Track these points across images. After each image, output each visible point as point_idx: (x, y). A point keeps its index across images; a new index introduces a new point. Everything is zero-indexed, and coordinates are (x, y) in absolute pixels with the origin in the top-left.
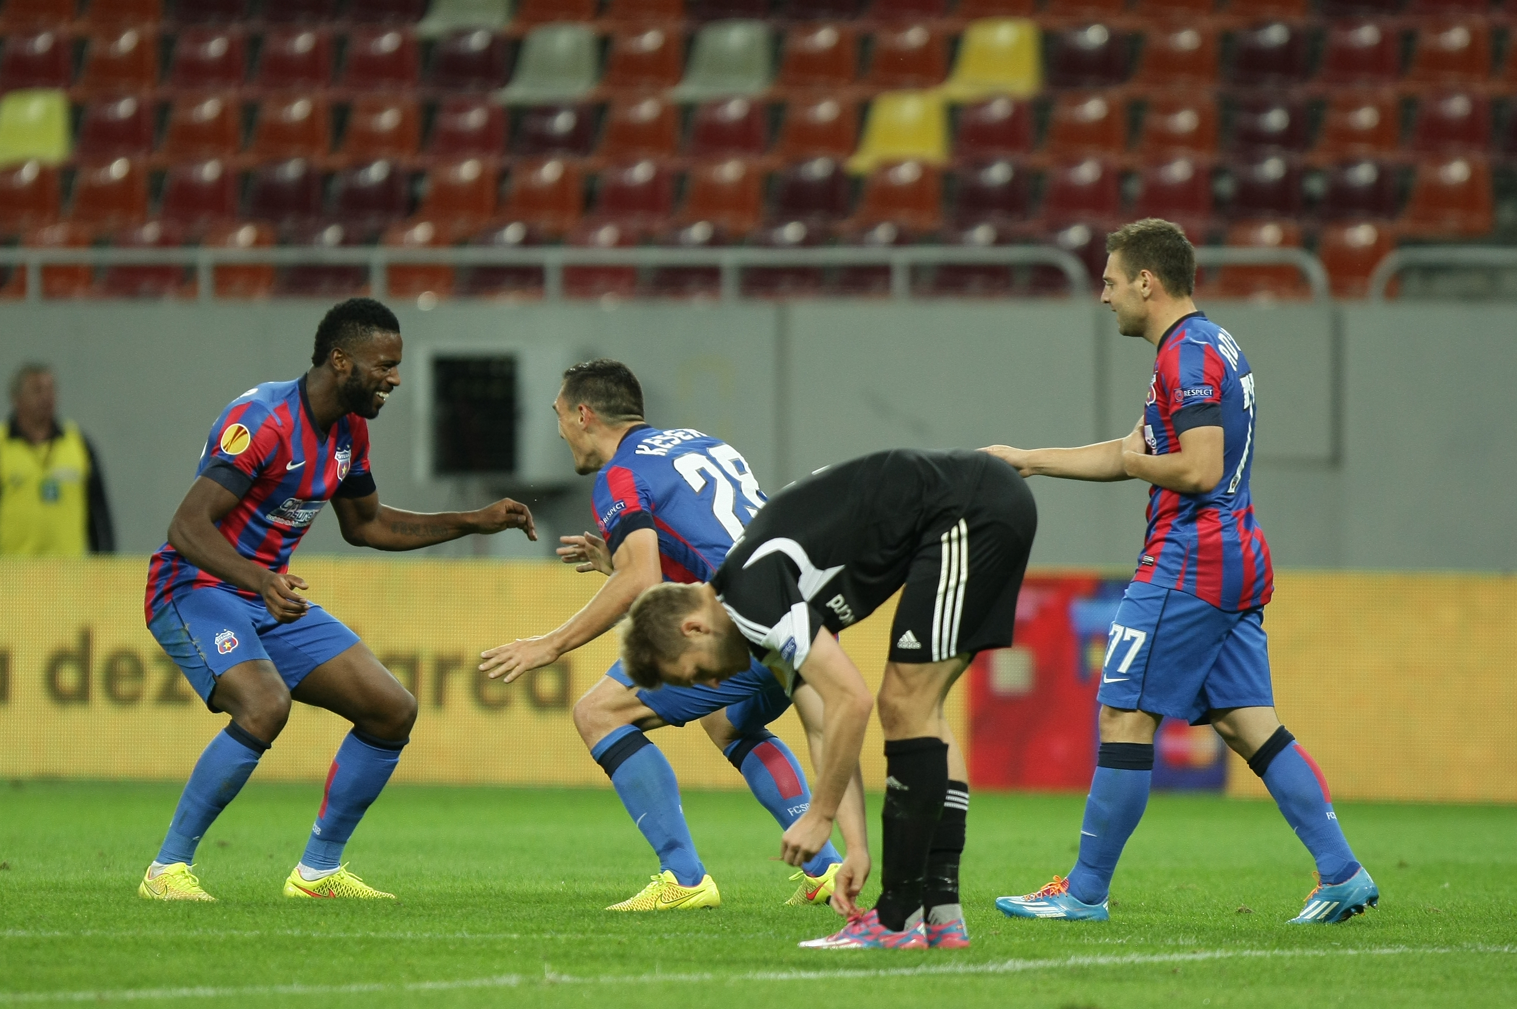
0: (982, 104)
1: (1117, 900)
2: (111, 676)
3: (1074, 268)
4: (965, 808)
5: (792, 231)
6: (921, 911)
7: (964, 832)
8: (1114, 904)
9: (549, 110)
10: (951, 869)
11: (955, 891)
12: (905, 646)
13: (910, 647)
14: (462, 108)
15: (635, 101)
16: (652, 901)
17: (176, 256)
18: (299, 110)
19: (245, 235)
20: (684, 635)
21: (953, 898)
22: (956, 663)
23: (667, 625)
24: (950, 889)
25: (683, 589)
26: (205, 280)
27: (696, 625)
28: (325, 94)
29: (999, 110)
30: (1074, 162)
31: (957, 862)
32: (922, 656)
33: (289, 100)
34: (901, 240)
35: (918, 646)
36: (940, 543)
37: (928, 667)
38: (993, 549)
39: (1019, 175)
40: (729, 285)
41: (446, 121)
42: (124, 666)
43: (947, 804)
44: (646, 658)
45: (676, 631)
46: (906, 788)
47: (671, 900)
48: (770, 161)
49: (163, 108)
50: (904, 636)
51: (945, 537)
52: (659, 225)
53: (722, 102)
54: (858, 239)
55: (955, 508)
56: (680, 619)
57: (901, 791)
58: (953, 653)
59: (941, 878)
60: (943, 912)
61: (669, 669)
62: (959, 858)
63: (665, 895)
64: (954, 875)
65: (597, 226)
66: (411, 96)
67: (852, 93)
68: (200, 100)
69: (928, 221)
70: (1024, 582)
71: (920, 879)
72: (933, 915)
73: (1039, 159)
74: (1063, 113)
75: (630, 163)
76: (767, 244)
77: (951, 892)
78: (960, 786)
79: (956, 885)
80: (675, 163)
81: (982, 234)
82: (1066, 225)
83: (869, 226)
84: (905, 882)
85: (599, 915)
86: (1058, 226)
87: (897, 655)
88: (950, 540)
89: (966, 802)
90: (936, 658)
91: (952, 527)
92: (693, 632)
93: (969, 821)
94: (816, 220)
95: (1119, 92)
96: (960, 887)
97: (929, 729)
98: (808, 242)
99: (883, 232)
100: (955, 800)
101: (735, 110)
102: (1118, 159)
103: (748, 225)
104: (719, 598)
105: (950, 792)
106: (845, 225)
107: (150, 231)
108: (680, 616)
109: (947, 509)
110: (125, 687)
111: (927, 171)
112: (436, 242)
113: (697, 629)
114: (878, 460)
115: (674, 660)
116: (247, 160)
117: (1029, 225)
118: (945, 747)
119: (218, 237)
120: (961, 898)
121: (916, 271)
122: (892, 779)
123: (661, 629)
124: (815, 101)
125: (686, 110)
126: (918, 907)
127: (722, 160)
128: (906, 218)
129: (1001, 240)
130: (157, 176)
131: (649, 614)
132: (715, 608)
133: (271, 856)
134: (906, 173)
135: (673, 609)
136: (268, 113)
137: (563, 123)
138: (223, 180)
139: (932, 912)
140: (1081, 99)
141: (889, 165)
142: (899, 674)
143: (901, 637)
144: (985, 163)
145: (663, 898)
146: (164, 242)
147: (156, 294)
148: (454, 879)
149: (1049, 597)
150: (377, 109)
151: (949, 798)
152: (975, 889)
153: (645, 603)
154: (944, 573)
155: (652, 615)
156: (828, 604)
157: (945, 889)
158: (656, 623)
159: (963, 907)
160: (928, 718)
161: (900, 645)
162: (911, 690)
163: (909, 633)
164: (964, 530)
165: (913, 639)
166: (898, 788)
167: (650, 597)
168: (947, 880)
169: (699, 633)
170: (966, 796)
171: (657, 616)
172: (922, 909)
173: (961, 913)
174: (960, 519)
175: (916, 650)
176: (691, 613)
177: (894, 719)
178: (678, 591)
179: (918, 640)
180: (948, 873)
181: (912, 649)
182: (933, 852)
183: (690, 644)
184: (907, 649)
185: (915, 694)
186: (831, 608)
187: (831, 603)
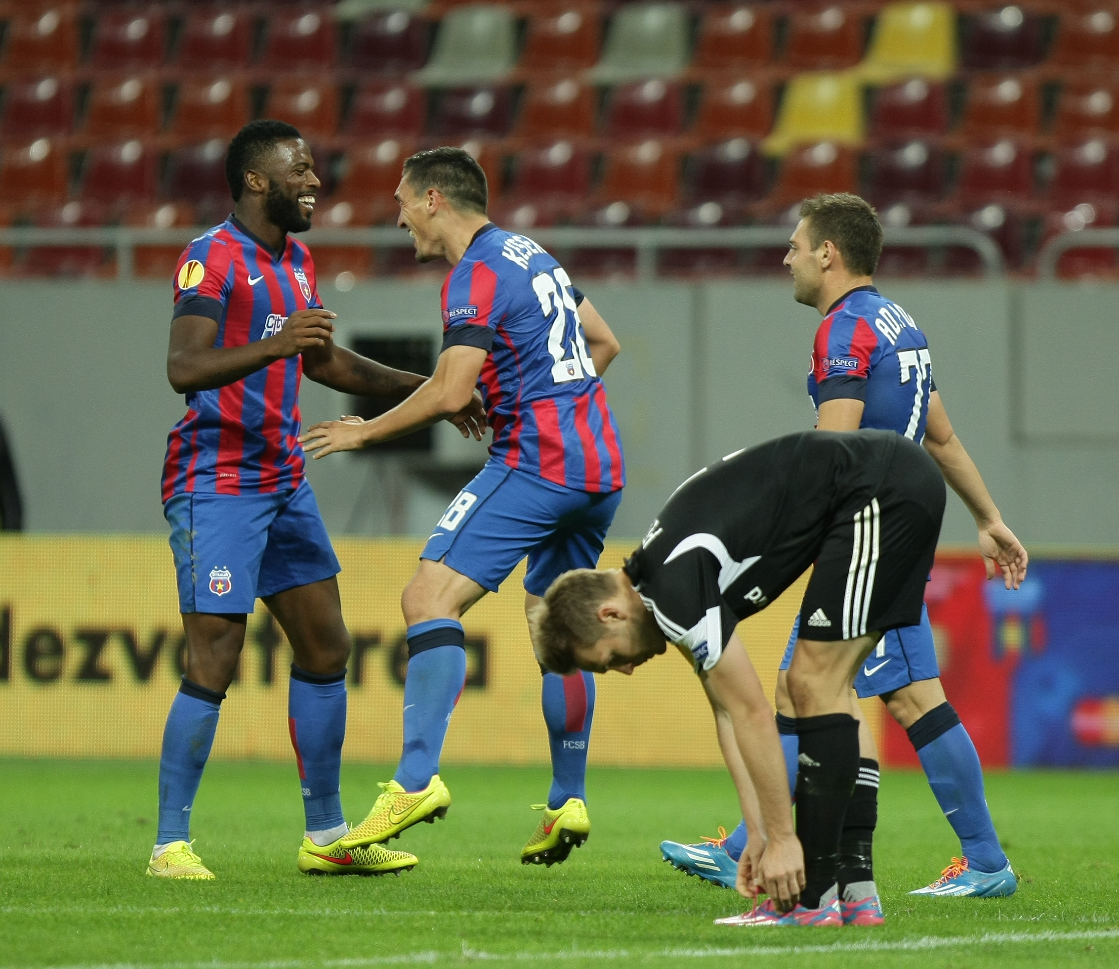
0: (897, 85)
1: (1031, 877)
2: (31, 654)
3: (988, 249)
4: (877, 786)
5: (708, 212)
6: (835, 888)
7: (876, 809)
8: (1028, 882)
9: (466, 92)
10: (865, 846)
11: (868, 868)
12: (816, 624)
13: (821, 624)
14: (380, 89)
15: (552, 82)
16: (385, 816)
17: (96, 236)
18: (218, 91)
19: (164, 216)
20: (601, 622)
21: (867, 876)
22: (866, 641)
23: (583, 611)
24: (864, 866)
25: (598, 575)
26: (124, 261)
27: (613, 611)
28: (244, 76)
29: (914, 92)
30: (988, 143)
32: (833, 634)
33: (208, 81)
35: (828, 624)
36: (853, 522)
37: (837, 644)
38: (904, 529)
39: (934, 157)
40: (646, 265)
41: (364, 102)
42: (44, 645)
43: (858, 782)
44: (562, 644)
45: (594, 617)
46: (818, 764)
47: (403, 810)
48: (686, 142)
49: (83, 90)
50: (815, 614)
51: (857, 516)
52: (575, 205)
53: (638, 84)
55: (868, 487)
56: (597, 605)
57: (813, 767)
58: (863, 631)
59: (854, 855)
60: (858, 890)
61: (585, 654)
62: (871, 835)
63: (396, 806)
64: (868, 852)
65: (515, 206)
66: (329, 77)
67: (768, 74)
68: (118, 82)
70: (935, 561)
71: (834, 855)
72: (848, 892)
73: (954, 140)
74: (977, 94)
75: (547, 144)
76: (683, 224)
77: (865, 869)
78: (871, 764)
79: (869, 862)
80: (592, 144)
81: (897, 214)
82: (979, 205)
83: (783, 207)
84: (820, 858)
85: (516, 892)
86: (973, 206)
88: (862, 520)
89: (878, 780)
90: (846, 636)
91: (865, 506)
92: (610, 618)
93: (880, 797)
94: (733, 201)
95: (1034, 74)
96: (874, 864)
97: (840, 706)
98: (724, 223)
100: (866, 778)
101: (651, 92)
102: (1033, 140)
103: (664, 205)
104: (636, 589)
105: (861, 769)
106: (760, 206)
107: (71, 212)
108: (597, 602)
109: (860, 489)
110: (44, 665)
111: (843, 152)
112: (354, 222)
113: (614, 615)
114: (790, 442)
115: (590, 645)
116: (168, 140)
117: (945, 206)
118: (857, 723)
119: (139, 217)
120: (875, 876)
122: (804, 755)
123: (578, 615)
124: (730, 82)
125: (603, 92)
126: (832, 884)
127: (637, 141)
129: (916, 221)
130: (77, 159)
131: (565, 600)
132: (631, 595)
134: (822, 155)
135: (589, 596)
136: (188, 95)
137: (480, 104)
138: (142, 163)
139: (846, 889)
140: (994, 81)
141: (805, 146)
142: (809, 653)
144: (899, 145)
145: (395, 811)
146: (84, 222)
147: (76, 274)
149: (963, 577)
150: (295, 90)
151: (860, 775)
152: (888, 867)
153: (561, 589)
154: (856, 551)
155: (569, 601)
156: (746, 597)
157: (859, 866)
158: (572, 608)
159: (878, 885)
160: (838, 695)
161: (810, 623)
162: (820, 668)
163: (820, 611)
164: (876, 509)
165: (823, 617)
166: (810, 765)
167: (566, 583)
168: (860, 857)
169: (615, 619)
170: (877, 774)
171: (574, 602)
172: (836, 886)
173: (875, 891)
174: (872, 498)
175: (827, 627)
176: (607, 599)
177: (804, 696)
178: (594, 577)
179: (829, 618)
180: (862, 849)
181: (822, 628)
182: (845, 829)
183: (607, 630)
184: (817, 628)
185: (825, 672)
186: (749, 600)
187: (749, 596)
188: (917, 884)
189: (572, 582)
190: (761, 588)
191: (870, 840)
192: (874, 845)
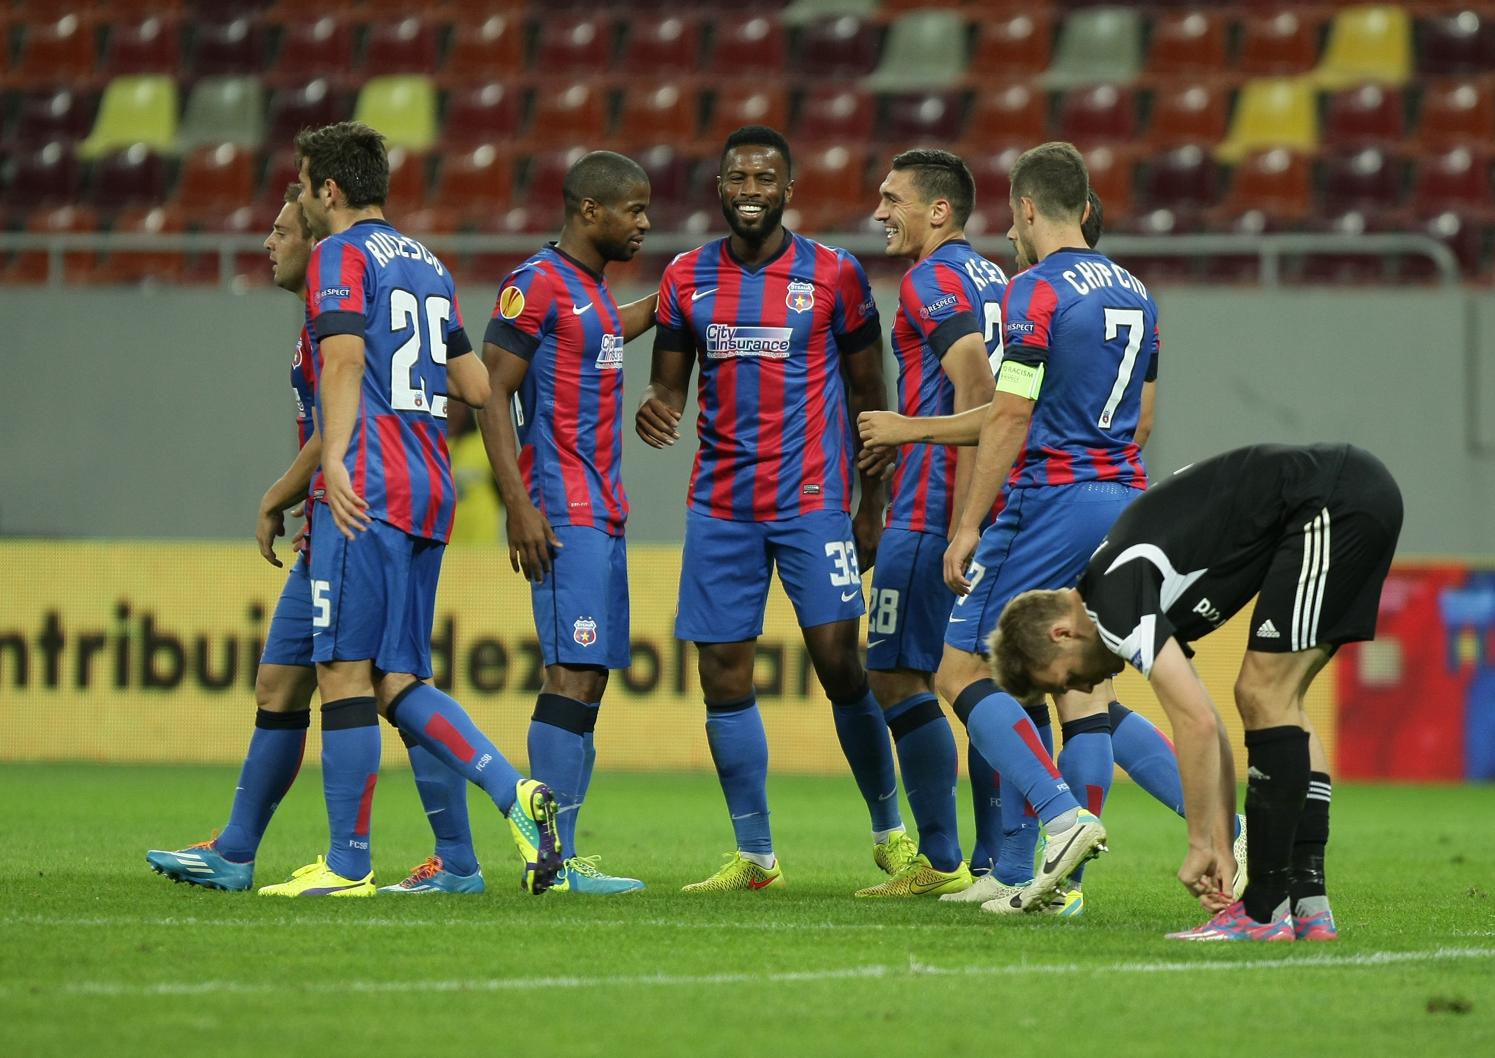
0: (1353, 91)
1: (1485, 892)
2: (475, 664)
3: (1444, 257)
4: (1328, 799)
5: (1160, 219)
6: (1287, 902)
7: (1328, 824)
8: (1483, 897)
9: (915, 98)
10: (1316, 860)
11: (1321, 883)
12: (1264, 635)
13: (1270, 636)
14: (829, 95)
15: (1003, 88)
18: (665, 96)
20: (1053, 641)
21: (1319, 890)
22: (1316, 653)
23: (1036, 632)
24: (1316, 881)
25: (1050, 596)
27: (1065, 630)
28: (691, 81)
29: (1370, 98)
30: (1444, 150)
31: (1322, 854)
32: (1281, 645)
33: (655, 87)
34: (1270, 228)
35: (1277, 635)
36: (1303, 533)
37: (1287, 656)
38: (1356, 540)
39: (1388, 163)
41: (813, 108)
42: (488, 655)
43: (1309, 796)
45: (1045, 637)
46: (1268, 778)
48: (1138, 149)
49: (528, 95)
50: (1264, 625)
51: (1307, 527)
53: (1090, 89)
54: (1228, 228)
55: (1318, 498)
56: (1049, 626)
57: (1263, 780)
58: (1313, 643)
59: (1308, 870)
60: (1311, 905)
61: (1041, 676)
62: (1323, 849)
64: (1320, 867)
66: (777, 83)
67: (1221, 80)
68: (564, 87)
69: (1297, 209)
70: (1388, 573)
71: (1285, 869)
72: (1300, 907)
73: (1409, 147)
74: (1434, 100)
75: (998, 151)
76: (1135, 231)
77: (1317, 884)
78: (1323, 778)
79: (1321, 876)
81: (1352, 222)
82: (1436, 213)
83: (1238, 214)
84: (1271, 872)
86: (1428, 214)
87: (1256, 644)
88: (1312, 530)
89: (1329, 793)
90: (1295, 647)
91: (1316, 516)
92: (1063, 637)
93: (1332, 812)
94: (1185, 207)
95: (1489, 80)
96: (1327, 878)
97: (1290, 719)
98: (1178, 230)
99: (1252, 220)
100: (1317, 791)
101: (1103, 97)
102: (1489, 147)
103: (1116, 213)
104: (1084, 605)
105: (1312, 783)
106: (1213, 214)
107: (515, 218)
108: (1048, 622)
109: (1310, 500)
110: (488, 675)
111: (1296, 159)
113: (1066, 634)
115: (1045, 667)
117: (1399, 214)
118: (1307, 735)
120: (1327, 890)
121: (1284, 261)
122: (1253, 768)
123: (1029, 637)
124: (1184, 88)
125: (1054, 97)
126: (1285, 898)
127: (1091, 147)
128: (1276, 206)
129: (1371, 228)
130: (522, 163)
131: (1017, 623)
132: (1079, 612)
133: (635, 846)
134: (1276, 161)
135: (1041, 616)
136: (634, 100)
137: (930, 110)
139: (1299, 904)
140: (1451, 87)
141: (1258, 153)
142: (1257, 665)
143: (1261, 626)
144: (1354, 151)
146: (530, 228)
148: (819, 869)
149: (1418, 588)
150: (743, 96)
151: (1312, 789)
152: (1342, 881)
153: (1013, 612)
154: (1306, 562)
155: (1020, 624)
156: (1195, 610)
157: (1309, 881)
158: (1024, 631)
159: (1330, 899)
160: (1288, 707)
161: (1259, 634)
162: (1269, 681)
163: (1268, 622)
164: (1327, 519)
165: (1272, 628)
166: (1260, 778)
167: (1017, 606)
168: (1313, 871)
169: (1068, 638)
170: (1329, 787)
171: (1025, 625)
172: (1288, 899)
173: (1328, 905)
174: (1322, 509)
175: (1275, 638)
176: (1059, 619)
177: (1252, 709)
178: (1045, 597)
179: (1277, 630)
180: (1314, 864)
181: (1271, 639)
182: (1297, 844)
183: (1060, 649)
184: (1266, 638)
185: (1273, 685)
186: (1198, 613)
187: (1198, 609)
188: (1371, 898)
189: (1023, 605)
190: (1208, 599)
191: (1322, 855)
192: (1327, 859)
